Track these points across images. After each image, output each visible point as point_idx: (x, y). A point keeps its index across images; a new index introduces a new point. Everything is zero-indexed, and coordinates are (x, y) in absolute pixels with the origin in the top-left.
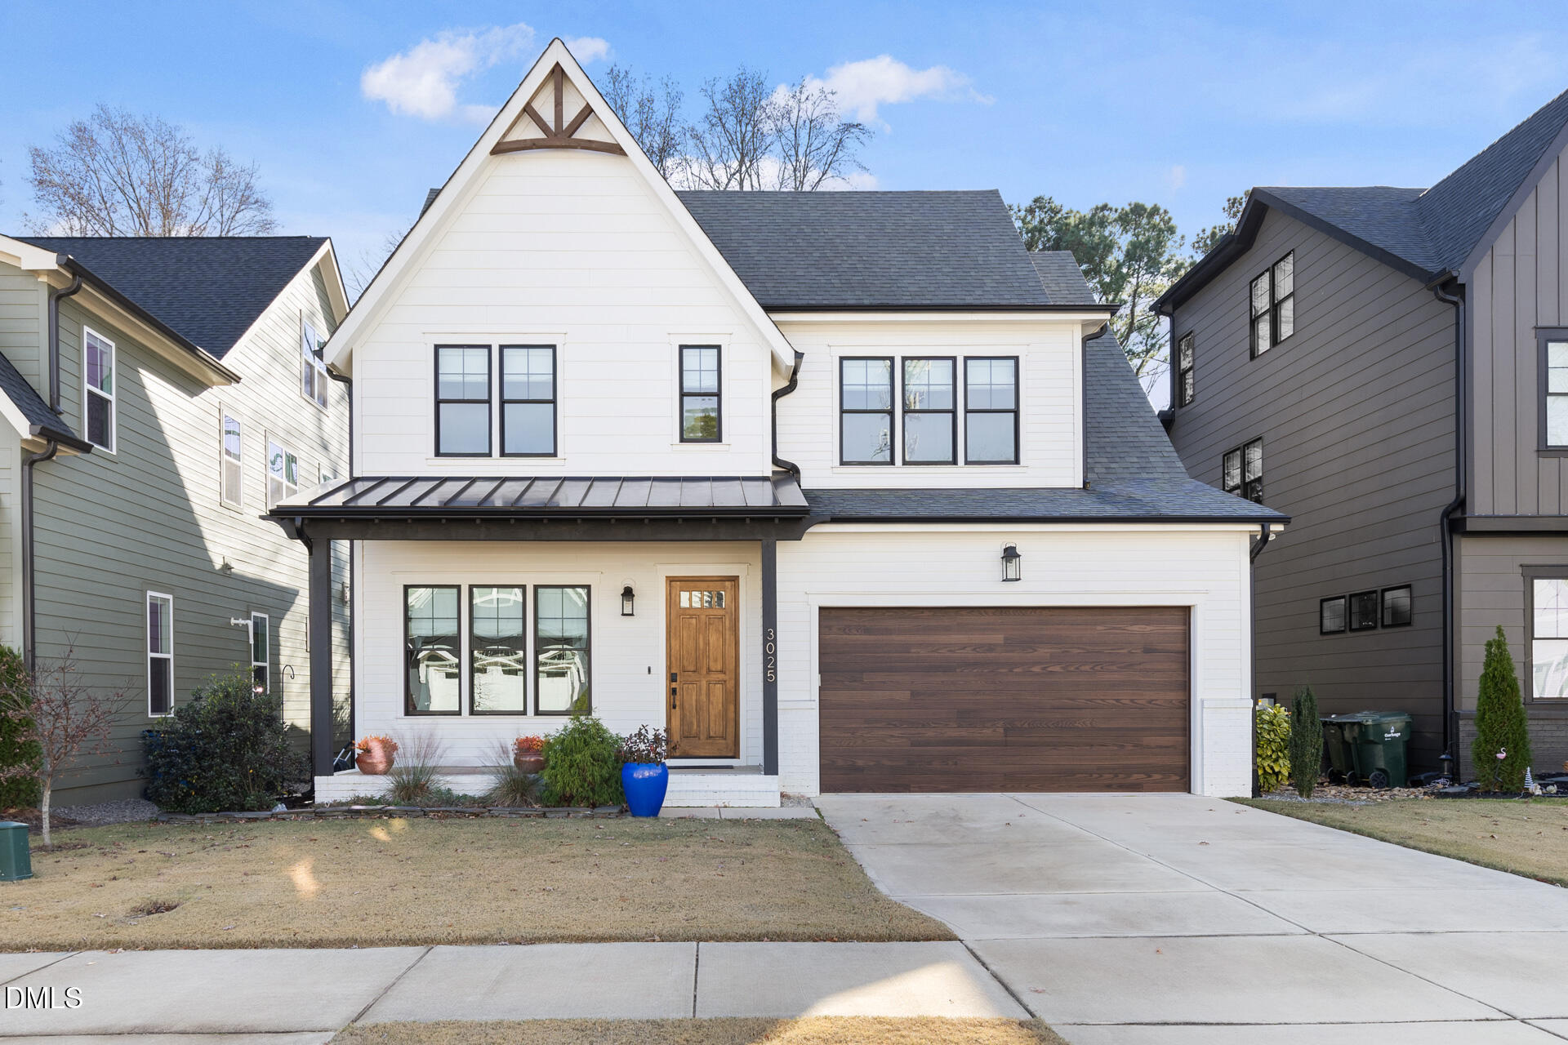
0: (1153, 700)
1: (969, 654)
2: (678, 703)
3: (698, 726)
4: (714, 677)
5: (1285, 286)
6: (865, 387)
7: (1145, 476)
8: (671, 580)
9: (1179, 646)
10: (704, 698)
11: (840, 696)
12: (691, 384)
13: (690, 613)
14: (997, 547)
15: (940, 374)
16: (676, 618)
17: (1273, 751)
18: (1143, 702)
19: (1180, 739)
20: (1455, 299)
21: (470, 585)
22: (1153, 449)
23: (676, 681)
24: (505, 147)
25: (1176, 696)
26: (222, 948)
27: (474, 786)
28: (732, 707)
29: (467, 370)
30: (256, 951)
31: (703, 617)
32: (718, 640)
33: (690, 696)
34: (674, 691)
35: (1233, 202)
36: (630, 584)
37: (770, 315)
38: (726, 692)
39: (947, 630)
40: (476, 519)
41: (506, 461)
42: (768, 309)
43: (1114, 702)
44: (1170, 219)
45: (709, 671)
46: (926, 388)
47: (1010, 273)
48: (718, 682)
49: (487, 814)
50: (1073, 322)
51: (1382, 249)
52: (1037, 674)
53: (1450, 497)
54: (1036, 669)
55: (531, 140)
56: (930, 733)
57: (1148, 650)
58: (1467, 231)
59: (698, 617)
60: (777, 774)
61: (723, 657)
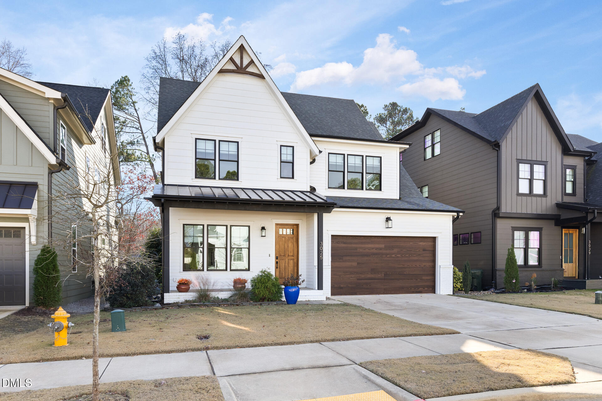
0: (425, 265)
1: (374, 251)
2: (278, 267)
3: (285, 274)
4: (290, 258)
5: (437, 139)
6: (336, 163)
7: (411, 196)
8: (277, 224)
9: (432, 249)
10: (287, 265)
11: (337, 264)
12: (284, 158)
13: (283, 236)
14: (384, 217)
15: (358, 160)
16: (279, 238)
17: (456, 281)
18: (422, 266)
19: (432, 277)
20: (497, 149)
21: (207, 225)
22: (412, 188)
23: (278, 259)
24: (223, 71)
25: (431, 264)
26: (252, 347)
27: (223, 295)
28: (296, 268)
29: (207, 148)
30: (264, 347)
31: (287, 237)
32: (291, 245)
33: (282, 264)
34: (277, 263)
35: (386, 106)
36: (263, 225)
37: (312, 138)
38: (294, 263)
39: (369, 243)
40: (227, 202)
41: (221, 181)
42: (311, 135)
43: (415, 266)
44: (367, 109)
45: (288, 255)
46: (354, 165)
47: (365, 128)
48: (291, 259)
49: (241, 305)
50: (397, 147)
51: (474, 132)
52: (394, 257)
53: (495, 206)
54: (393, 256)
55: (233, 70)
56: (363, 276)
57: (424, 250)
58: (499, 129)
59: (285, 238)
60: (323, 290)
61: (293, 251)
